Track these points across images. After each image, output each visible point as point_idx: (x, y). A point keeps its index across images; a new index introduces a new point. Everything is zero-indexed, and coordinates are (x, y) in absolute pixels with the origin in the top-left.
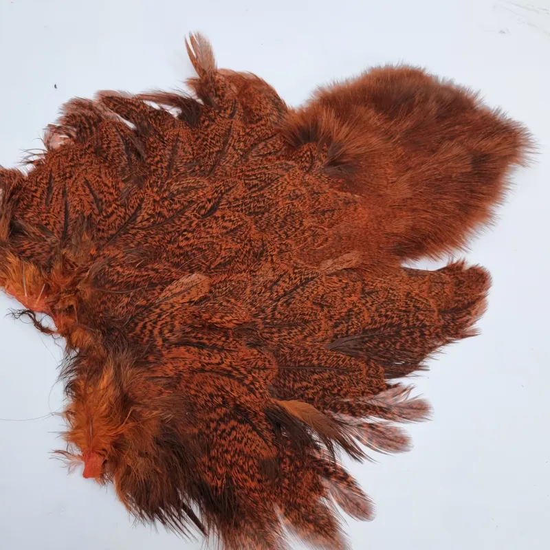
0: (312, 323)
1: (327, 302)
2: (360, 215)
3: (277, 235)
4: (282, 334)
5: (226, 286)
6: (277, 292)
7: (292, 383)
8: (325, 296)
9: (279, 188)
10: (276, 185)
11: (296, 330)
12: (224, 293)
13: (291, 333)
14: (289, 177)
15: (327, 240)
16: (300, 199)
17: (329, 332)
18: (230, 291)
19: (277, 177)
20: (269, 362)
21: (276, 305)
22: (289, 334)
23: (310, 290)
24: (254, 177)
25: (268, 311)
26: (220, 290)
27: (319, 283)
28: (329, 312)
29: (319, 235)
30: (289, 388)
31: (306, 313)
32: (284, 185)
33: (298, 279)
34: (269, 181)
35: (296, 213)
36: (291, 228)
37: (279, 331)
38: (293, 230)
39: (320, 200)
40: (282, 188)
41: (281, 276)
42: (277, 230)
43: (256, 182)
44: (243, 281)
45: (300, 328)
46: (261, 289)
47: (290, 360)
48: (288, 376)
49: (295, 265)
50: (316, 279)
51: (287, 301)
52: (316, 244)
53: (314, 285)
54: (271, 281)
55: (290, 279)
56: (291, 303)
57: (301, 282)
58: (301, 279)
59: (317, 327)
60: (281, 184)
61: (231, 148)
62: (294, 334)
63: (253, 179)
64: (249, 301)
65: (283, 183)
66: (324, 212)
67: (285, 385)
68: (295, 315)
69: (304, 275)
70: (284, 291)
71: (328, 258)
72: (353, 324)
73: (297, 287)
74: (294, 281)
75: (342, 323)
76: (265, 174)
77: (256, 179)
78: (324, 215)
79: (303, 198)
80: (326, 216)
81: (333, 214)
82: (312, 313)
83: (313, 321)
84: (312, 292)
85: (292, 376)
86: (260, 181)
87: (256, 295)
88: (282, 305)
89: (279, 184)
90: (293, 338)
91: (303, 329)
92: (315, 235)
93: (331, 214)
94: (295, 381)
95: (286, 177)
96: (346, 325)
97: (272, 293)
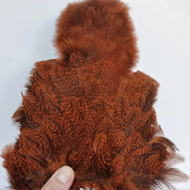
0: (136, 113)
1: (132, 102)
2: (110, 65)
3: (97, 96)
4: (132, 124)
5: (105, 128)
6: (119, 114)
7: (146, 133)
8: (130, 101)
9: (82, 81)
10: (80, 82)
11: (134, 119)
12: (106, 130)
13: (134, 121)
14: (80, 75)
15: (110, 82)
16: (89, 78)
17: (141, 110)
18: (107, 128)
19: (77, 78)
20: (137, 135)
21: (123, 118)
22: (134, 122)
23: (126, 104)
24: (71, 86)
25: (123, 122)
26: (104, 131)
27: (125, 99)
28: (136, 105)
29: (107, 83)
30: (147, 135)
31: (132, 111)
32: (82, 79)
33: (120, 104)
34: (77, 82)
35: (93, 83)
36: (97, 89)
37: (131, 124)
38: (98, 89)
39: (94, 71)
40: (83, 81)
41: (115, 108)
42: (95, 94)
43: (74, 87)
44: (107, 121)
45: (134, 117)
46: (115, 118)
47: (141, 128)
48: (144, 132)
49: (112, 100)
50: (124, 99)
51: (124, 114)
52: (109, 87)
53: (125, 101)
54: (114, 113)
55: (118, 106)
56: (126, 113)
57: (121, 104)
58: (120, 103)
59: (137, 112)
60: (81, 80)
61: (55, 83)
62: (135, 120)
63: (72, 87)
64: (115, 125)
65: (81, 78)
66: (99, 74)
67: (145, 135)
68: (130, 115)
69: (120, 101)
70: (121, 112)
71: (118, 88)
72: (143, 102)
73: (122, 107)
74: (120, 106)
75: (141, 104)
76: (73, 81)
77: (72, 86)
78: (100, 75)
79: (90, 77)
80: (101, 75)
81: (102, 72)
82: (133, 110)
83: (135, 112)
84: (127, 104)
85: (144, 131)
86: (75, 85)
87: (115, 121)
88: (124, 116)
89: (80, 80)
90: (136, 122)
91: (135, 117)
92: (106, 84)
93: (101, 73)
94: (146, 131)
95: (79, 76)
96: (142, 103)
97: (118, 116)
